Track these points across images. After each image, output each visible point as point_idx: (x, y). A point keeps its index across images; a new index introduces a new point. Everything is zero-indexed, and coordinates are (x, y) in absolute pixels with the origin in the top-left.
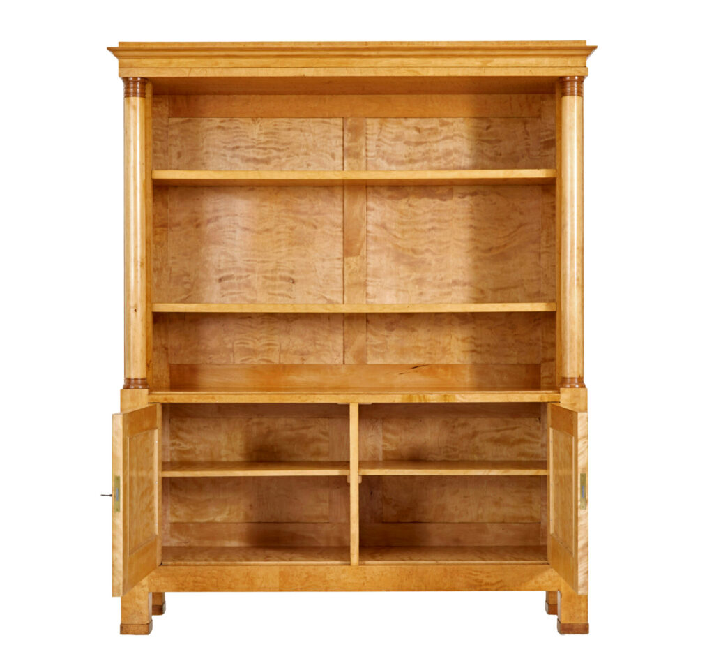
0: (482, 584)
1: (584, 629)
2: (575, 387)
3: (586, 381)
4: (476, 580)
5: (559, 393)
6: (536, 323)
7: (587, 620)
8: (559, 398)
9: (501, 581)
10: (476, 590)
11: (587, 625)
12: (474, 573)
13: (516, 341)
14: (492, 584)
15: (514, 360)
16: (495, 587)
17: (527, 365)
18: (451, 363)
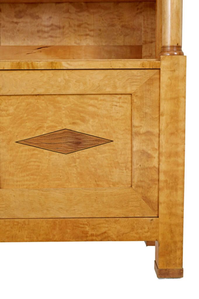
0: (88, 235)
1: (179, 274)
2: (174, 55)
3: (184, 49)
4: (83, 232)
5: (159, 60)
6: (139, 11)
7: (182, 266)
8: (160, 64)
9: (105, 232)
10: (82, 240)
11: (182, 270)
12: (80, 225)
13: (122, 26)
14: (97, 236)
15: (120, 42)
16: (100, 238)
17: (131, 47)
18: (69, 45)
